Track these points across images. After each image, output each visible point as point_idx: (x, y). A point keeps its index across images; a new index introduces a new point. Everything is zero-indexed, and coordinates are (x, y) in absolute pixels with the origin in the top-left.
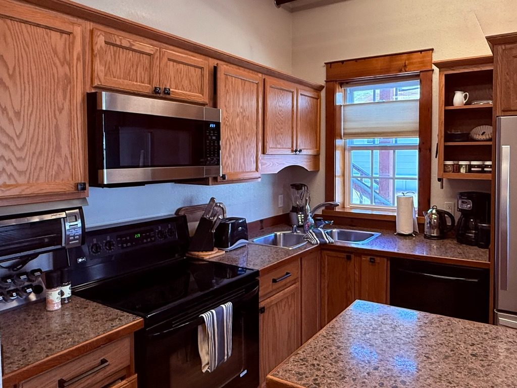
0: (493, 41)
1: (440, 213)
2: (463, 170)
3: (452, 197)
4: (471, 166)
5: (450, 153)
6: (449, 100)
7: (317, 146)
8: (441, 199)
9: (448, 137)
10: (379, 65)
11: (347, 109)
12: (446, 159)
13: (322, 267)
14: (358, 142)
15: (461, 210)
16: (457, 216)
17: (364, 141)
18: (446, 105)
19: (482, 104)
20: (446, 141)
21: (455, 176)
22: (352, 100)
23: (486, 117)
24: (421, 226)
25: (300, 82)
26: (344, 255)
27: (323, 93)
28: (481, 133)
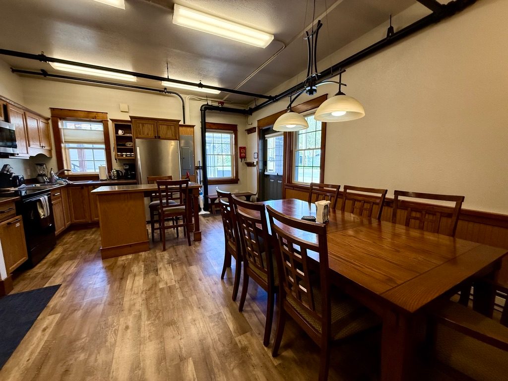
0: (131, 117)
1: (117, 171)
2: (124, 156)
3: (121, 166)
4: (127, 155)
5: (119, 150)
6: (117, 132)
7: (50, 145)
8: (116, 166)
9: (118, 145)
10: (82, 114)
11: (65, 131)
12: (118, 152)
13: (68, 194)
14: (71, 145)
15: (125, 169)
16: (124, 172)
17: (75, 145)
18: (116, 134)
19: (128, 135)
20: (117, 146)
21: (122, 158)
22: (66, 127)
23: (130, 139)
24: (110, 177)
25: (39, 116)
26: (80, 187)
27: (50, 121)
28: (129, 145)
